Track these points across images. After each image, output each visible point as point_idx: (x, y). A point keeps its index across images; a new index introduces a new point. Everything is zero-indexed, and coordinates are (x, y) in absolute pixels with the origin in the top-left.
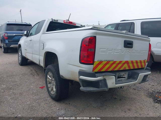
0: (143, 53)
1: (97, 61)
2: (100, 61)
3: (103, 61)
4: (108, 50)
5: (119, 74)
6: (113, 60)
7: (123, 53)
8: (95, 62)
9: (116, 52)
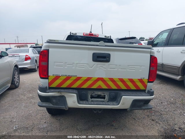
0: (134, 68)
1: (52, 75)
2: (57, 75)
3: (60, 75)
4: (67, 64)
5: (92, 93)
6: (76, 76)
7: (91, 68)
8: (50, 76)
9: (79, 67)
